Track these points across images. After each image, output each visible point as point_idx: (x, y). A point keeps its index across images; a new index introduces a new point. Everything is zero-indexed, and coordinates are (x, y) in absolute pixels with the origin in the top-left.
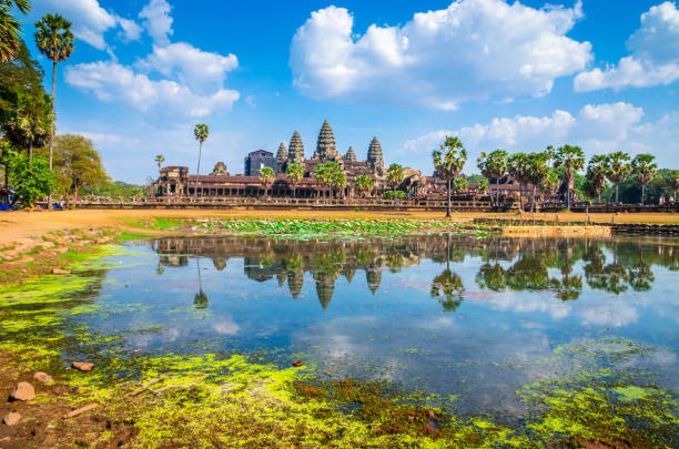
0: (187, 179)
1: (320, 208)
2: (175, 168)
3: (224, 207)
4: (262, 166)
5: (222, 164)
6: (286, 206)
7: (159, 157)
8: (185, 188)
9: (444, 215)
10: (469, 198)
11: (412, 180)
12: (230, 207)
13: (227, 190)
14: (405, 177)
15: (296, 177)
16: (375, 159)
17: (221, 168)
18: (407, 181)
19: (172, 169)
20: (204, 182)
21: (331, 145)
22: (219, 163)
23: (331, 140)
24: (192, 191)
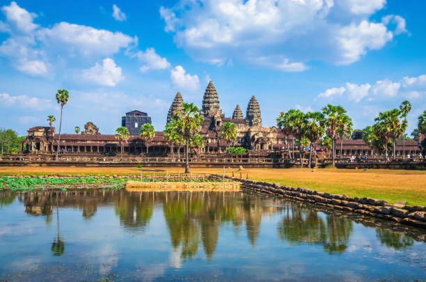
0: (52, 137)
2: (40, 128)
4: (137, 125)
5: (92, 124)
7: (51, 117)
8: (50, 146)
11: (256, 137)
17: (90, 128)
18: (253, 137)
19: (37, 129)
21: (215, 104)
22: (88, 124)
23: (215, 99)
24: (56, 147)
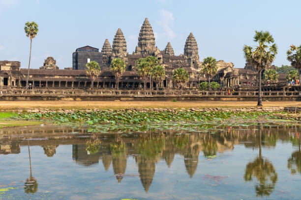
0: (18, 72)
1: (141, 99)
2: (7, 62)
3: (53, 98)
4: (89, 60)
5: (52, 58)
6: (110, 97)
8: (17, 81)
9: (255, 104)
10: (279, 88)
12: (59, 99)
13: (57, 83)
14: (219, 69)
15: (119, 71)
16: (191, 54)
17: (51, 63)
18: (221, 74)
19: (4, 63)
20: (34, 76)
21: (152, 41)
22: (48, 58)
23: (151, 36)
24: (24, 83)
